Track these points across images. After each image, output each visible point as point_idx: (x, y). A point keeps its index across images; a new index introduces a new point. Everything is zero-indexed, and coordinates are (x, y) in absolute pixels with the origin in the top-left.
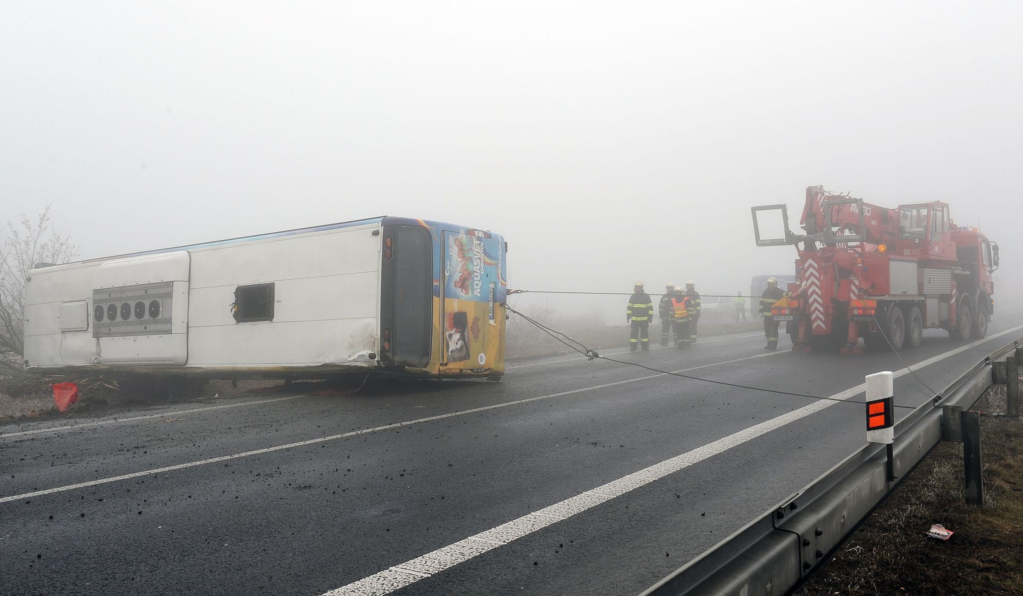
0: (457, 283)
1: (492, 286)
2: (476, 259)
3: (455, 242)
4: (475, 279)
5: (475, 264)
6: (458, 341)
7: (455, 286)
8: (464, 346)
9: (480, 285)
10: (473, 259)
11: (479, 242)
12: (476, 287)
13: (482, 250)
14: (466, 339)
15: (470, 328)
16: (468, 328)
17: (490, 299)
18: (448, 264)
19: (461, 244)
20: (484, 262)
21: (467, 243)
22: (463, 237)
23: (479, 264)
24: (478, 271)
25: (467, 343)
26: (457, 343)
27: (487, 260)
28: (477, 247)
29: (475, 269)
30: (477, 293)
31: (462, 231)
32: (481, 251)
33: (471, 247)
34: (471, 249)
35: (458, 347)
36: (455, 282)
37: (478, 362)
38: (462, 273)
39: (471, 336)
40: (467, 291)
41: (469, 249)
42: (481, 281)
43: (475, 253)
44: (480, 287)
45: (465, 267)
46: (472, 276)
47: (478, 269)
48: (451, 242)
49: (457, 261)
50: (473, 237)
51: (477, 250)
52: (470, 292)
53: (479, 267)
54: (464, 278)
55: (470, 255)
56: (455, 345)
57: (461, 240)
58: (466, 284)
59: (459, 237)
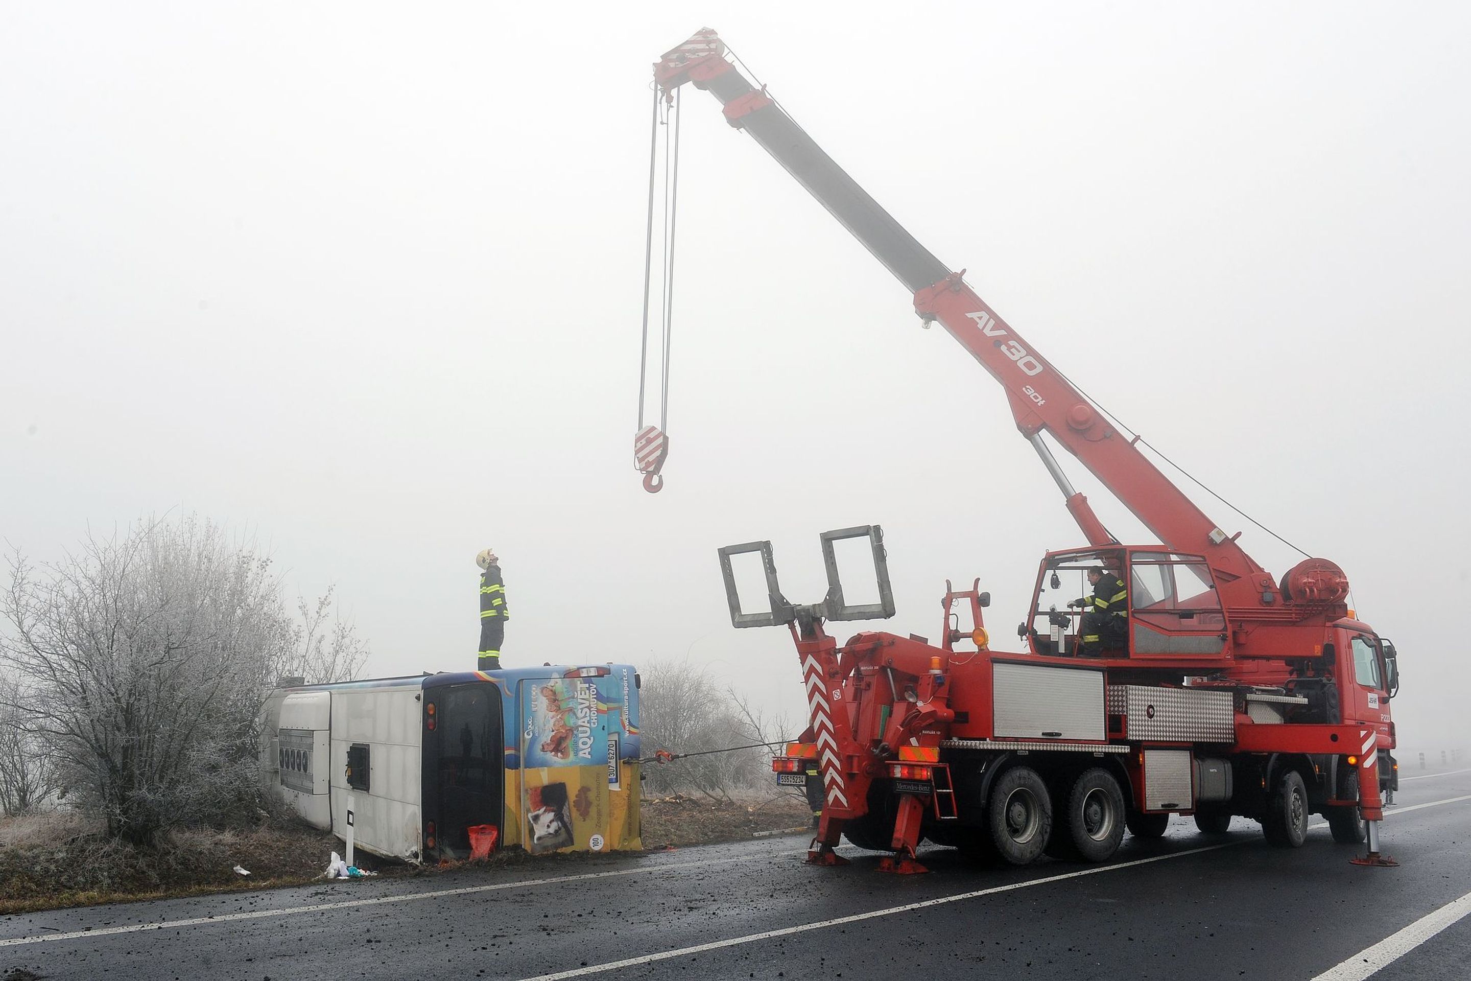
0: (546, 747)
1: (616, 737)
2: (582, 709)
3: (542, 693)
4: (580, 735)
5: (580, 715)
6: (550, 822)
7: (543, 750)
9: (590, 742)
10: (575, 710)
11: (586, 685)
12: (582, 747)
13: (593, 695)
14: (565, 819)
15: (572, 804)
17: (611, 755)
18: (530, 723)
19: (554, 693)
20: (597, 710)
21: (564, 690)
22: (558, 684)
23: (588, 715)
24: (586, 724)
25: (568, 824)
27: (603, 706)
28: (583, 693)
29: (580, 723)
30: (585, 754)
31: (555, 675)
32: (591, 697)
33: (572, 695)
34: (573, 697)
35: (552, 831)
36: (543, 746)
37: (591, 847)
38: (554, 732)
40: (565, 754)
41: (569, 698)
42: (592, 738)
43: (580, 701)
44: (588, 745)
45: (562, 723)
46: (575, 732)
47: (586, 722)
48: (534, 693)
49: (545, 717)
50: (575, 680)
51: (583, 697)
52: (572, 755)
53: (588, 719)
54: (561, 737)
55: (571, 705)
56: (546, 829)
57: (554, 689)
58: (564, 745)
59: (550, 684)
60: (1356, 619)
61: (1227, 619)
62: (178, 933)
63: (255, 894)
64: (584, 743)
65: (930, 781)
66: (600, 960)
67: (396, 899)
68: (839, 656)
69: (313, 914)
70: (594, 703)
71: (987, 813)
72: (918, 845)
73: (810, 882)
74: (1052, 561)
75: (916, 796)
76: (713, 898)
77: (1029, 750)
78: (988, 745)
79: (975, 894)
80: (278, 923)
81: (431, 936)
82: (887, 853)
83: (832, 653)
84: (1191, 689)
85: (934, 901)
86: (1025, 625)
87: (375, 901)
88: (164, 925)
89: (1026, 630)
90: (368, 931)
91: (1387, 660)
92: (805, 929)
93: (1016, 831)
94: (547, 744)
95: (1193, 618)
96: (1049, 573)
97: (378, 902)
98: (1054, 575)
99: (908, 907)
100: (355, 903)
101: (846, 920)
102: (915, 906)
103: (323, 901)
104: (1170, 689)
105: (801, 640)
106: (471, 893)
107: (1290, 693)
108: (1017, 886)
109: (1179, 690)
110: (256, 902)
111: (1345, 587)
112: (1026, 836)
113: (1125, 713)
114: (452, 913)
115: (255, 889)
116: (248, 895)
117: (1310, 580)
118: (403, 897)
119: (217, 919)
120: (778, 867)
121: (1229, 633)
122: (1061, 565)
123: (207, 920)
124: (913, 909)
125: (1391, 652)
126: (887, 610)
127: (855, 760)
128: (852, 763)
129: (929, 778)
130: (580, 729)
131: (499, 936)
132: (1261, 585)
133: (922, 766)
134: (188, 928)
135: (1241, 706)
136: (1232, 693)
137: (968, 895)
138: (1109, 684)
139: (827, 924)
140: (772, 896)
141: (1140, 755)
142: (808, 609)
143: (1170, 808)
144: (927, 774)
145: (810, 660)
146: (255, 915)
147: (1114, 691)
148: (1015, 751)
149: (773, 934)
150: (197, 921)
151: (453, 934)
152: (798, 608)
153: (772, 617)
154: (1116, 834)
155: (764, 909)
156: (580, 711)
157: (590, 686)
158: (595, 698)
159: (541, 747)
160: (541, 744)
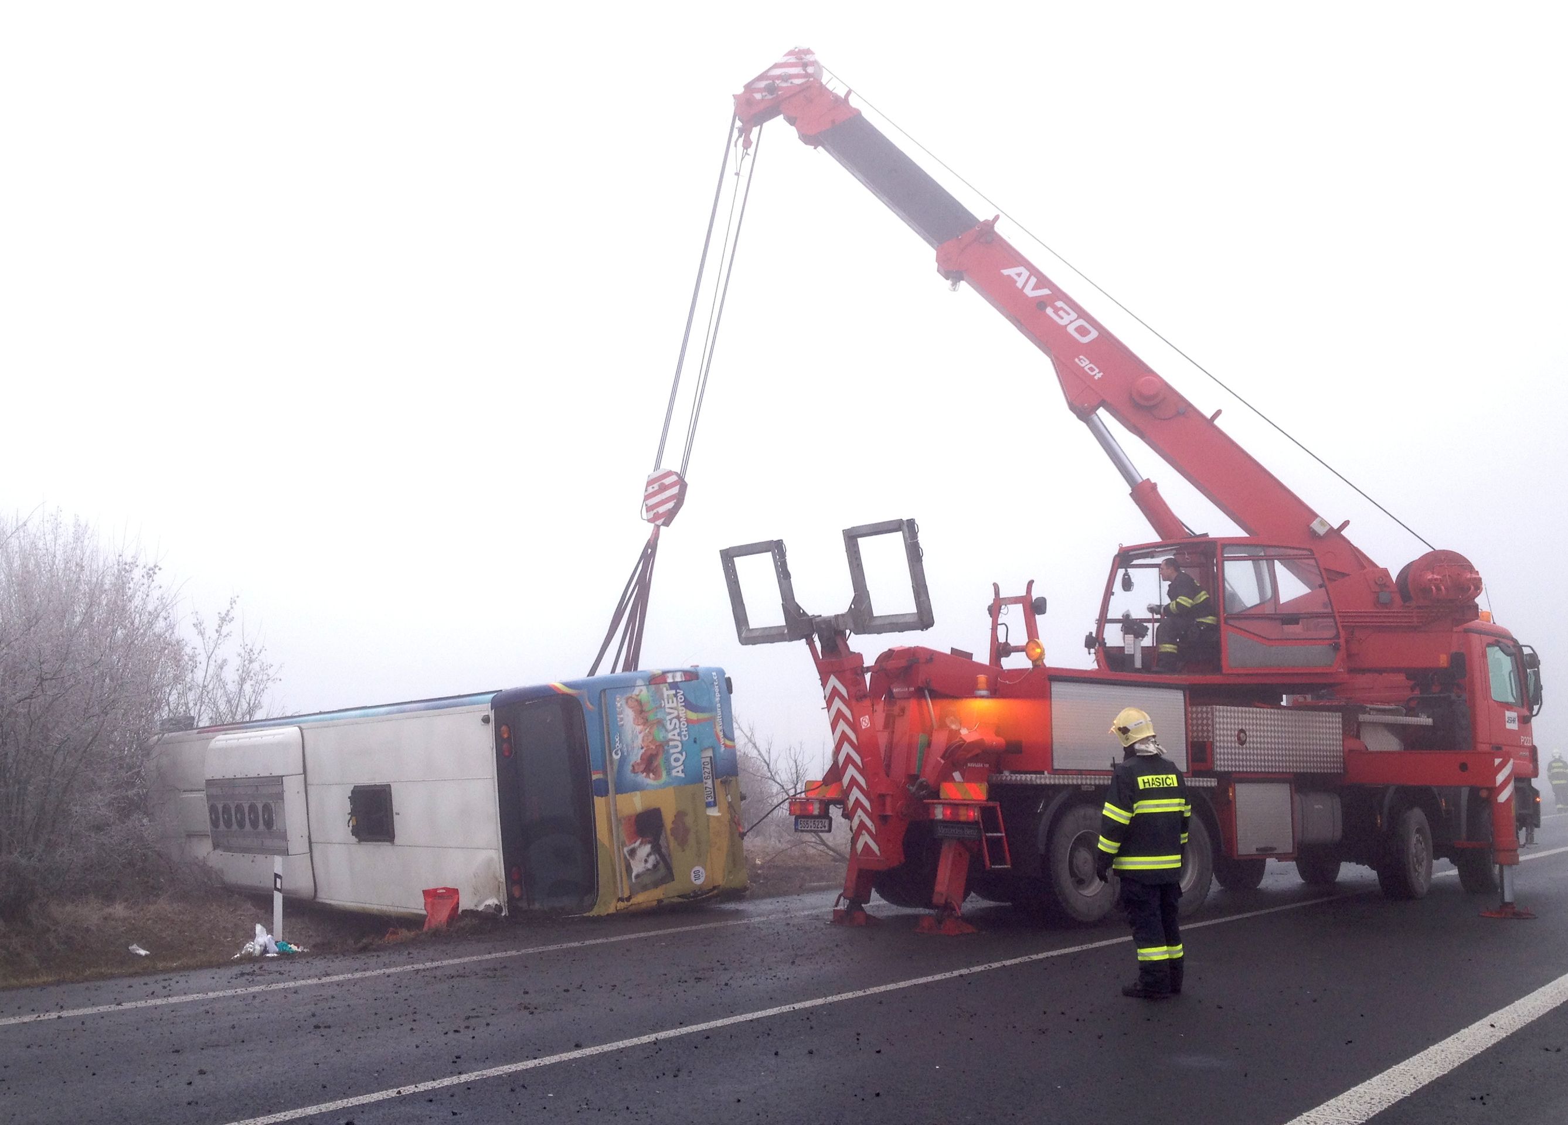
0: (636, 768)
1: (709, 753)
2: (671, 720)
3: (627, 702)
4: (672, 751)
5: (670, 727)
6: (649, 855)
7: (634, 771)
8: (661, 863)
9: (682, 758)
10: (664, 722)
11: (674, 692)
12: (674, 764)
13: (681, 702)
14: (664, 850)
15: (669, 832)
16: (666, 833)
17: (707, 775)
18: (617, 740)
19: (639, 702)
20: (688, 721)
21: (650, 698)
22: (642, 691)
23: (677, 726)
24: (676, 737)
25: (667, 857)
26: (646, 861)
27: (693, 716)
28: (670, 701)
29: (670, 736)
30: (678, 772)
31: (639, 682)
32: (680, 705)
33: (659, 704)
34: (661, 707)
35: (650, 866)
36: (633, 766)
37: (692, 882)
39: (673, 844)
40: (657, 775)
41: (657, 708)
42: (684, 753)
43: (668, 710)
44: (681, 762)
45: (651, 738)
46: (666, 747)
47: (676, 734)
48: (619, 705)
49: (633, 732)
50: (661, 686)
51: (671, 705)
52: (664, 774)
53: (678, 730)
54: (651, 754)
55: (658, 717)
56: (643, 864)
57: (639, 698)
58: (655, 764)
59: (634, 693)
60: (1492, 622)
61: (1339, 625)
62: (83, 1023)
63: (166, 977)
64: (677, 760)
65: (977, 823)
66: (596, 1041)
67: (341, 977)
68: (868, 677)
69: (243, 998)
70: (683, 712)
71: (1046, 861)
72: (964, 901)
73: (837, 945)
74: (1125, 558)
75: (961, 841)
76: (723, 966)
77: (1095, 785)
78: (1046, 779)
79: (1034, 957)
80: (203, 1008)
81: (391, 1019)
82: (927, 911)
83: (859, 672)
84: (1291, 709)
85: (986, 966)
86: (1094, 635)
87: (315, 981)
88: (65, 1014)
89: (1094, 642)
90: (314, 1015)
91: (1528, 670)
92: (836, 1000)
93: (1080, 882)
94: (638, 764)
95: (1298, 624)
96: (1121, 572)
97: (320, 982)
98: (1126, 574)
99: (956, 973)
100: (292, 984)
101: (882, 988)
102: (964, 971)
103: (252, 983)
104: (1265, 710)
105: (821, 657)
106: (432, 969)
107: (1411, 712)
108: (1085, 947)
109: (1276, 711)
110: (169, 985)
111: (1477, 585)
112: (1094, 887)
113: (1211, 740)
114: (412, 992)
115: (165, 971)
116: (160, 977)
117: (1435, 577)
118: (349, 975)
119: (126, 1006)
120: (798, 929)
121: (1342, 641)
122: (1135, 562)
123: (113, 1008)
124: (961, 976)
125: (1533, 661)
126: (924, 619)
127: (889, 800)
128: (884, 805)
129: (976, 819)
130: (671, 743)
131: (472, 1017)
132: (1376, 583)
133: (968, 805)
134: (92, 1016)
135: (1352, 729)
136: (1340, 714)
137: (1026, 959)
138: (1190, 705)
139: (860, 993)
140: (793, 963)
141: (1230, 790)
142: (830, 621)
143: (1267, 851)
144: (974, 814)
145: (833, 681)
146: (172, 1000)
147: (1197, 713)
148: (1078, 787)
149: (798, 1006)
150: (102, 1009)
151: (417, 1017)
152: (818, 619)
153: (786, 631)
154: (1201, 883)
155: (785, 978)
156: (669, 722)
157: (677, 693)
158: (683, 706)
159: (630, 768)
160: (631, 764)
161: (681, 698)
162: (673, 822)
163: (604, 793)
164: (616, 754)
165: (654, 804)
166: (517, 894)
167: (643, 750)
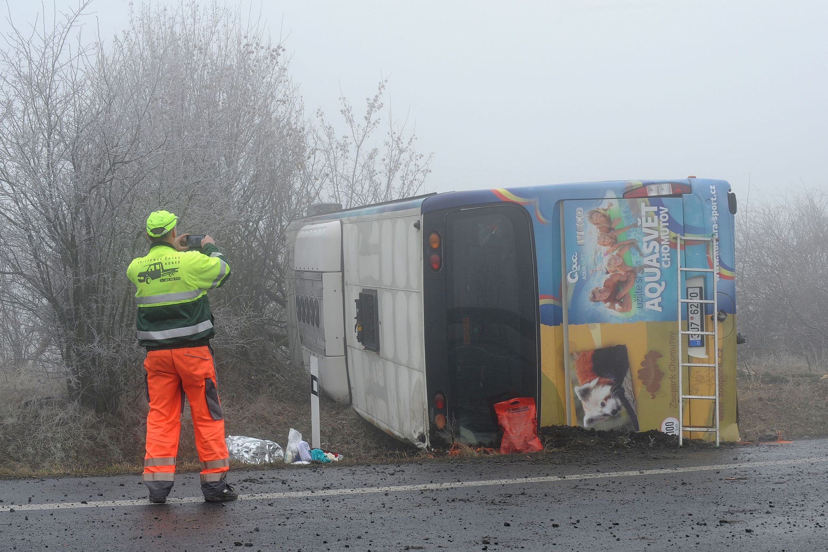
0: (598, 295)
2: (648, 242)
3: (591, 217)
4: (647, 279)
5: (646, 250)
6: (606, 399)
7: (594, 299)
8: (623, 409)
9: (660, 289)
10: (639, 244)
11: (655, 209)
12: (648, 294)
13: (664, 222)
14: (627, 395)
15: (636, 374)
16: (631, 374)
18: (575, 261)
19: (608, 219)
21: (623, 215)
23: (657, 250)
24: (654, 263)
25: (631, 403)
26: (603, 405)
28: (650, 219)
29: (646, 261)
30: (653, 306)
31: (610, 194)
32: (662, 224)
33: (634, 222)
34: (635, 225)
35: (607, 410)
36: (594, 293)
38: (609, 275)
39: (640, 388)
42: (663, 283)
43: (644, 230)
44: (658, 294)
45: (620, 262)
46: (639, 275)
47: (655, 261)
48: (579, 220)
49: (596, 253)
50: (639, 200)
51: (650, 224)
52: (634, 305)
53: (657, 256)
54: (619, 281)
55: (632, 237)
56: (599, 408)
57: (608, 212)
58: (623, 293)
59: (600, 207)
64: (652, 291)
70: (665, 234)
156: (645, 244)
157: (659, 210)
158: (666, 226)
159: (591, 295)
160: (591, 290)
161: (665, 217)
162: (642, 364)
163: (557, 321)
164: (573, 277)
165: (617, 340)
166: (440, 424)
167: (608, 276)
